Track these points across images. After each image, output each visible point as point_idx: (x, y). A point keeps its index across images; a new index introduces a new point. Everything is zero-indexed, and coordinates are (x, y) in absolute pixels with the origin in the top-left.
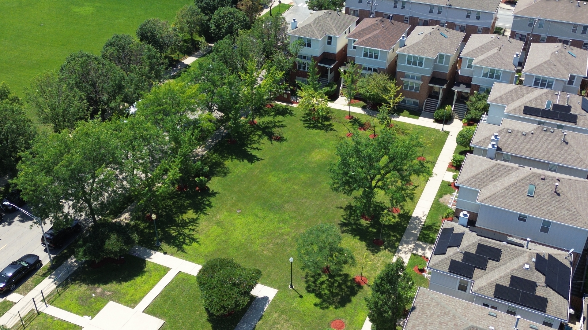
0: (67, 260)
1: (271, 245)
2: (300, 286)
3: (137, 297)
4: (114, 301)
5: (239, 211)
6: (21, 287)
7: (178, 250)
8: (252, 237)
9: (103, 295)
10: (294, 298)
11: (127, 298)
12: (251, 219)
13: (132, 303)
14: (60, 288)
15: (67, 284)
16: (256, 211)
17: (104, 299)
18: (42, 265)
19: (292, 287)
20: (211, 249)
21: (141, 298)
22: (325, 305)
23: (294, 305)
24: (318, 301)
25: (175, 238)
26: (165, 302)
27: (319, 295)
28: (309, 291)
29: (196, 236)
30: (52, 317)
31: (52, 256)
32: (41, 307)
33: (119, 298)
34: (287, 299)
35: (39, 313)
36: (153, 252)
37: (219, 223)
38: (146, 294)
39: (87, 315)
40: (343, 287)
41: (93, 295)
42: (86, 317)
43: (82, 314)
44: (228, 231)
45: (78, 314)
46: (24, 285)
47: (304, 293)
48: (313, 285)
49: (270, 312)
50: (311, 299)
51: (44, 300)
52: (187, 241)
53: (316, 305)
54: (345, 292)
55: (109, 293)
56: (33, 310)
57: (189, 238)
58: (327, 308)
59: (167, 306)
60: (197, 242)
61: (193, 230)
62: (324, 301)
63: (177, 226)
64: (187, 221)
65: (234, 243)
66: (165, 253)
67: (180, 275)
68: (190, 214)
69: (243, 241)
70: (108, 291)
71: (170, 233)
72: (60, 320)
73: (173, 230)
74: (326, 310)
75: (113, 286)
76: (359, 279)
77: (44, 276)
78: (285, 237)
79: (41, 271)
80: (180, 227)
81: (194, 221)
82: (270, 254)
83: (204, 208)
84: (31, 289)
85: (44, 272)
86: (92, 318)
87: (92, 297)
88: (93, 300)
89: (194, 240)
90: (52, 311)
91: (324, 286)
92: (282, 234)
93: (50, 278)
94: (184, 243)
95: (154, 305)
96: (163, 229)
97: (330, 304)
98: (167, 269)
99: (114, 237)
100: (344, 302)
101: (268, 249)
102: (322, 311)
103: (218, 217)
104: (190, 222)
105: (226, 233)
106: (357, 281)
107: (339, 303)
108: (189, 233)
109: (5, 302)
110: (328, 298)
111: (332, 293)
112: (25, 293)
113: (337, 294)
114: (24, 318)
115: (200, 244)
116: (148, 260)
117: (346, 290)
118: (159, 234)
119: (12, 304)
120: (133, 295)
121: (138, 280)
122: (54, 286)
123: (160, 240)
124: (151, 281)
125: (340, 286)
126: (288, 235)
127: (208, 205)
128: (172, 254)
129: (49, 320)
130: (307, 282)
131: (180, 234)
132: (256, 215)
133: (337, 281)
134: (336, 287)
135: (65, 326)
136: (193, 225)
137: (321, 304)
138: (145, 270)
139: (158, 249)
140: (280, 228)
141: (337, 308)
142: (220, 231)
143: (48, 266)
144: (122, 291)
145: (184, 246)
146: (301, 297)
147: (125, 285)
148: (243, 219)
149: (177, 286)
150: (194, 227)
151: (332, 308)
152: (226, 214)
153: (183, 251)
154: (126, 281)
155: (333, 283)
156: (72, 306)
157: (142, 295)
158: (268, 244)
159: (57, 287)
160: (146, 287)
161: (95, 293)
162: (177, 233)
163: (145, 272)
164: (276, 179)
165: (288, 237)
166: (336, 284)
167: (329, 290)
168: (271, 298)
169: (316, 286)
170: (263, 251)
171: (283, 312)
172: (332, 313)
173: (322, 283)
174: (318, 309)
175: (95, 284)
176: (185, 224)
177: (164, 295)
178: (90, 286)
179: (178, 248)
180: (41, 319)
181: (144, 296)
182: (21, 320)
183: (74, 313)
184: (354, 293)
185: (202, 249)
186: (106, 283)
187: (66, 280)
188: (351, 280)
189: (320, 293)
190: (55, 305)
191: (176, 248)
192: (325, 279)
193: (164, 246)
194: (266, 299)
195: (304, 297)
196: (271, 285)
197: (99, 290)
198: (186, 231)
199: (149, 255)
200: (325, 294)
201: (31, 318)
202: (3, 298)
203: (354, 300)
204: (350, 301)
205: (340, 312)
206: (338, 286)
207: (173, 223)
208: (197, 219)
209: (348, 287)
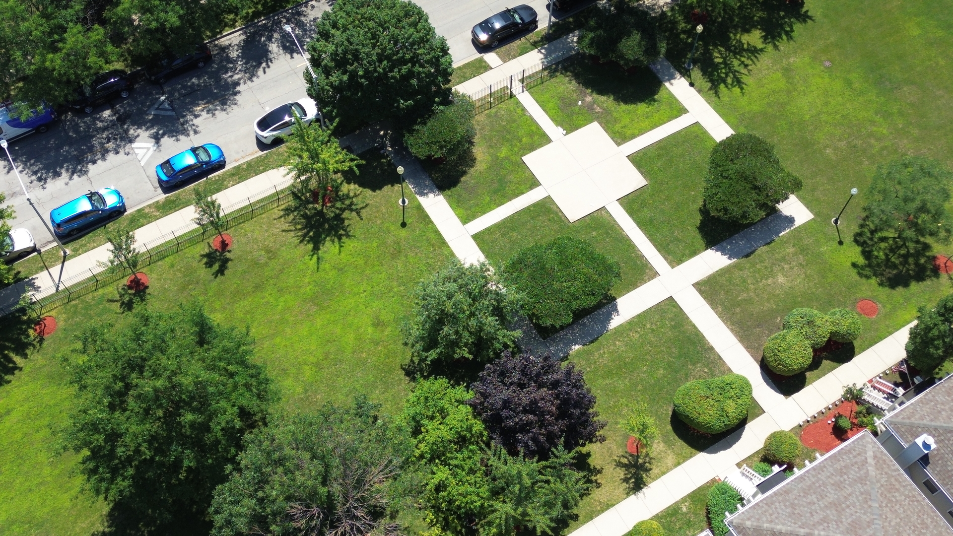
0: (568, 34)
1: (843, 144)
2: (849, 228)
3: (629, 132)
4: (600, 124)
5: (828, 64)
6: (503, 49)
7: (710, 89)
8: (824, 117)
9: (590, 107)
10: (830, 240)
11: (617, 127)
12: (838, 85)
13: (620, 138)
14: (546, 73)
15: (556, 70)
16: (854, 76)
17: (589, 115)
18: (536, 27)
19: (836, 222)
20: (756, 108)
21: (633, 136)
22: (868, 272)
23: (824, 249)
24: (861, 261)
25: (716, 67)
26: (659, 156)
27: (867, 254)
28: (856, 241)
29: (744, 79)
30: (524, 109)
31: (553, 19)
32: (517, 88)
33: (607, 122)
34: (820, 235)
35: (512, 96)
36: (678, 75)
37: (787, 71)
38: (642, 132)
39: (562, 127)
40: (911, 260)
41: (580, 103)
42: (560, 129)
43: (558, 123)
44: (795, 90)
45: (553, 119)
46: (507, 46)
47: (848, 239)
48: (869, 235)
49: (785, 242)
50: (854, 254)
51: (522, 81)
52: (729, 80)
53: (854, 265)
54: (908, 270)
55: (598, 110)
56: (506, 87)
57: (735, 76)
58: (868, 277)
59: (659, 164)
60: (742, 89)
61: (746, 66)
62: (869, 266)
63: (728, 49)
64: (745, 46)
65: (793, 113)
66: (692, 85)
67: (696, 129)
68: (754, 38)
69: (807, 117)
70: (598, 105)
71: (711, 55)
72: (531, 116)
73: (720, 52)
74: (864, 280)
75: (606, 102)
76: (941, 262)
77: (535, 45)
78: (873, 141)
79: (533, 36)
80: (730, 51)
81: (754, 52)
82: (834, 158)
83: (780, 36)
84: (514, 57)
85: (536, 39)
86: (567, 133)
87: (576, 104)
88: (576, 109)
89: (738, 82)
90: (526, 100)
91: (883, 245)
92: (871, 135)
93: (539, 51)
94: (724, 81)
95: (644, 154)
96: (706, 45)
97: (875, 275)
98: (683, 111)
100: (897, 281)
101: (836, 149)
102: (857, 278)
103: (791, 60)
104: (748, 50)
105: (789, 92)
106: (937, 262)
107: (889, 279)
108: (737, 68)
109: (481, 60)
110: (878, 265)
111: (888, 259)
112: (506, 58)
113: (895, 266)
114: (495, 92)
115: (743, 94)
116: (667, 84)
117: (912, 267)
118: (697, 49)
119: (487, 68)
120: (625, 127)
121: (642, 108)
122: (540, 67)
123: (695, 62)
124: (656, 116)
125: (906, 257)
126: (879, 139)
127: (787, 34)
128: (699, 91)
129: (519, 111)
130: (862, 226)
131: (725, 63)
132: (849, 83)
133: (907, 247)
134: (900, 256)
135: (534, 128)
136: (749, 58)
137: (863, 268)
138: (656, 97)
139: (686, 73)
140: (873, 123)
141: (881, 284)
142: (782, 84)
143: (543, 33)
144: (615, 114)
145: (722, 86)
146: (841, 243)
147: (623, 107)
148: (827, 80)
149: (684, 142)
150: (749, 62)
151: (874, 281)
152: (807, 60)
153: (716, 93)
154: (626, 102)
155: (899, 248)
156: (550, 105)
157: (636, 132)
158: (839, 140)
159: (544, 69)
160: (646, 123)
161: (583, 101)
162: (720, 60)
163: (655, 101)
164: (919, 32)
165: (876, 143)
166: (903, 251)
167: (886, 255)
168: (798, 223)
169: (871, 239)
170: (826, 147)
171: (803, 250)
172: (871, 287)
173: (883, 239)
174: (854, 273)
175: (587, 88)
176: (739, 50)
177: (662, 146)
178: (581, 87)
179: (713, 84)
180: (510, 104)
181: (638, 135)
182: (491, 95)
183: (549, 116)
184: (920, 276)
185: (743, 102)
186: (601, 92)
187: (557, 64)
188: (928, 257)
189: (870, 252)
190: (531, 94)
191: (709, 85)
192: (892, 235)
193: (696, 73)
194: (790, 220)
195: (844, 246)
196: (808, 205)
197: (589, 99)
198: (736, 63)
199: (672, 77)
200: (877, 257)
201: (501, 97)
202: (480, 53)
203: (914, 286)
204: (906, 285)
205: (884, 292)
206: (903, 256)
207: (724, 41)
208: (762, 50)
209: (917, 264)
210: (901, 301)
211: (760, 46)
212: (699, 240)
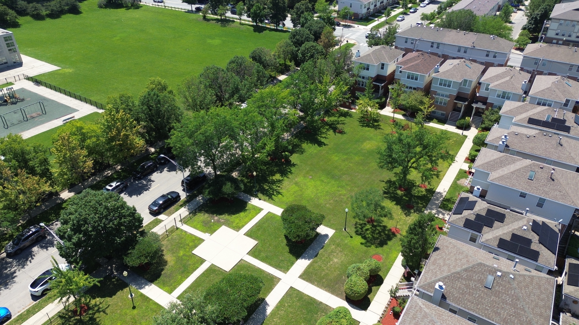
0: (196, 197)
1: (331, 201)
2: (351, 230)
3: (241, 225)
4: (226, 226)
5: (311, 177)
6: (167, 212)
7: (269, 199)
8: (319, 195)
9: (218, 221)
10: (346, 237)
11: (234, 225)
12: (318, 183)
13: (237, 228)
14: (191, 215)
15: (196, 212)
16: (323, 178)
17: (219, 224)
18: (180, 199)
19: (345, 230)
20: (291, 199)
21: (243, 226)
22: (368, 244)
23: (346, 242)
24: (363, 241)
25: (267, 190)
26: (258, 230)
27: (364, 237)
28: (357, 234)
29: (281, 191)
30: (186, 232)
31: (187, 194)
32: (179, 225)
33: (228, 224)
34: (342, 237)
35: (177, 228)
36: (252, 198)
37: (296, 184)
38: (246, 223)
39: (208, 233)
40: (382, 234)
41: (212, 221)
42: (207, 234)
43: (205, 232)
44: (303, 189)
45: (202, 231)
46: (169, 210)
47: (354, 235)
48: (360, 230)
49: (329, 245)
50: (358, 240)
51: (181, 221)
52: (275, 193)
53: (362, 244)
54: (383, 238)
55: (222, 221)
56: (174, 226)
57: (276, 191)
58: (370, 246)
59: (260, 233)
60: (282, 195)
61: (279, 187)
62: (368, 241)
63: (269, 183)
64: (275, 180)
65: (306, 197)
66: (260, 199)
67: (269, 214)
68: (277, 177)
69: (313, 196)
70: (222, 219)
71: (263, 187)
72: (190, 234)
73: (266, 185)
74: (369, 248)
75: (225, 217)
76: (394, 230)
77: (181, 206)
78: (342, 197)
79: (180, 203)
80: (270, 184)
81: (280, 181)
82: (331, 207)
83: (287, 173)
84: (173, 213)
85: (181, 203)
86: (211, 235)
87: (211, 222)
88: (212, 224)
89: (279, 193)
90: (186, 228)
91: (368, 232)
92: (340, 195)
93: (185, 208)
94: (273, 194)
95: (251, 231)
96: (259, 184)
97: (372, 244)
98: (261, 210)
99: (229, 184)
100: (382, 244)
101: (330, 204)
102: (366, 248)
103: (296, 180)
104: (277, 181)
105: (301, 190)
106: (393, 231)
107: (378, 244)
108: (275, 189)
109: (157, 219)
110: (371, 240)
111: (373, 237)
112: (169, 215)
113: (377, 238)
114: (168, 230)
115: (283, 196)
116: (249, 202)
117: (384, 236)
118: (257, 187)
119: (161, 221)
120: (238, 223)
121: (242, 214)
122: (188, 213)
123: (258, 191)
124: (250, 216)
125: (379, 233)
126: (344, 195)
127: (290, 172)
128: (265, 200)
129: (183, 233)
130: (356, 228)
131: (270, 188)
132: (322, 181)
133: (378, 229)
134: (377, 234)
135: (194, 238)
136: (279, 184)
137: (366, 243)
138: (247, 208)
139: (256, 196)
140: (339, 191)
141: (376, 247)
142: (297, 188)
143: (184, 200)
144: (231, 220)
145: (273, 196)
146: (351, 237)
147: (234, 216)
148: (313, 182)
149: (267, 221)
150: (280, 185)
151: (373, 247)
152: (302, 178)
153: (272, 199)
154: (234, 214)
155: (375, 231)
156: (198, 226)
157: (244, 224)
158: (330, 200)
159: (190, 214)
160: (247, 219)
161: (214, 219)
162: (268, 188)
163: (247, 210)
165: (344, 197)
166: (377, 232)
167: (372, 235)
168: (330, 236)
169: (362, 231)
170: (326, 205)
171: (338, 245)
172: (373, 250)
173: (367, 230)
174: (363, 246)
175: (213, 214)
176: (273, 182)
177: (258, 225)
178: (211, 215)
179: (269, 197)
180: (178, 232)
181: (245, 225)
182: (166, 231)
183: (200, 230)
184: (390, 239)
185: (284, 199)
186: (221, 214)
187: (195, 210)
188: (388, 230)
189: (365, 236)
190: (187, 225)
191: (268, 197)
192: (370, 227)
193: (260, 195)
194: (326, 236)
195: (354, 238)
196: (331, 227)
197: (216, 218)
198: (274, 187)
199: (250, 199)
200: (369, 237)
201: (172, 231)
202: (155, 217)
203: (389, 243)
204: (386, 244)
205: (379, 250)
206: (378, 233)
207: (266, 181)
208: (282, 180)
209: (386, 234)
210: (388, 250)
211: (281, 178)
212: (292, 258)
